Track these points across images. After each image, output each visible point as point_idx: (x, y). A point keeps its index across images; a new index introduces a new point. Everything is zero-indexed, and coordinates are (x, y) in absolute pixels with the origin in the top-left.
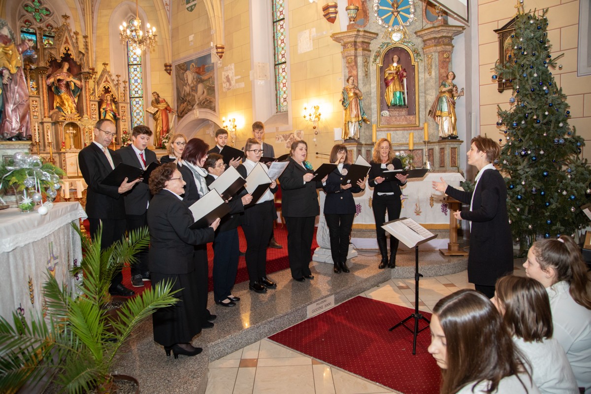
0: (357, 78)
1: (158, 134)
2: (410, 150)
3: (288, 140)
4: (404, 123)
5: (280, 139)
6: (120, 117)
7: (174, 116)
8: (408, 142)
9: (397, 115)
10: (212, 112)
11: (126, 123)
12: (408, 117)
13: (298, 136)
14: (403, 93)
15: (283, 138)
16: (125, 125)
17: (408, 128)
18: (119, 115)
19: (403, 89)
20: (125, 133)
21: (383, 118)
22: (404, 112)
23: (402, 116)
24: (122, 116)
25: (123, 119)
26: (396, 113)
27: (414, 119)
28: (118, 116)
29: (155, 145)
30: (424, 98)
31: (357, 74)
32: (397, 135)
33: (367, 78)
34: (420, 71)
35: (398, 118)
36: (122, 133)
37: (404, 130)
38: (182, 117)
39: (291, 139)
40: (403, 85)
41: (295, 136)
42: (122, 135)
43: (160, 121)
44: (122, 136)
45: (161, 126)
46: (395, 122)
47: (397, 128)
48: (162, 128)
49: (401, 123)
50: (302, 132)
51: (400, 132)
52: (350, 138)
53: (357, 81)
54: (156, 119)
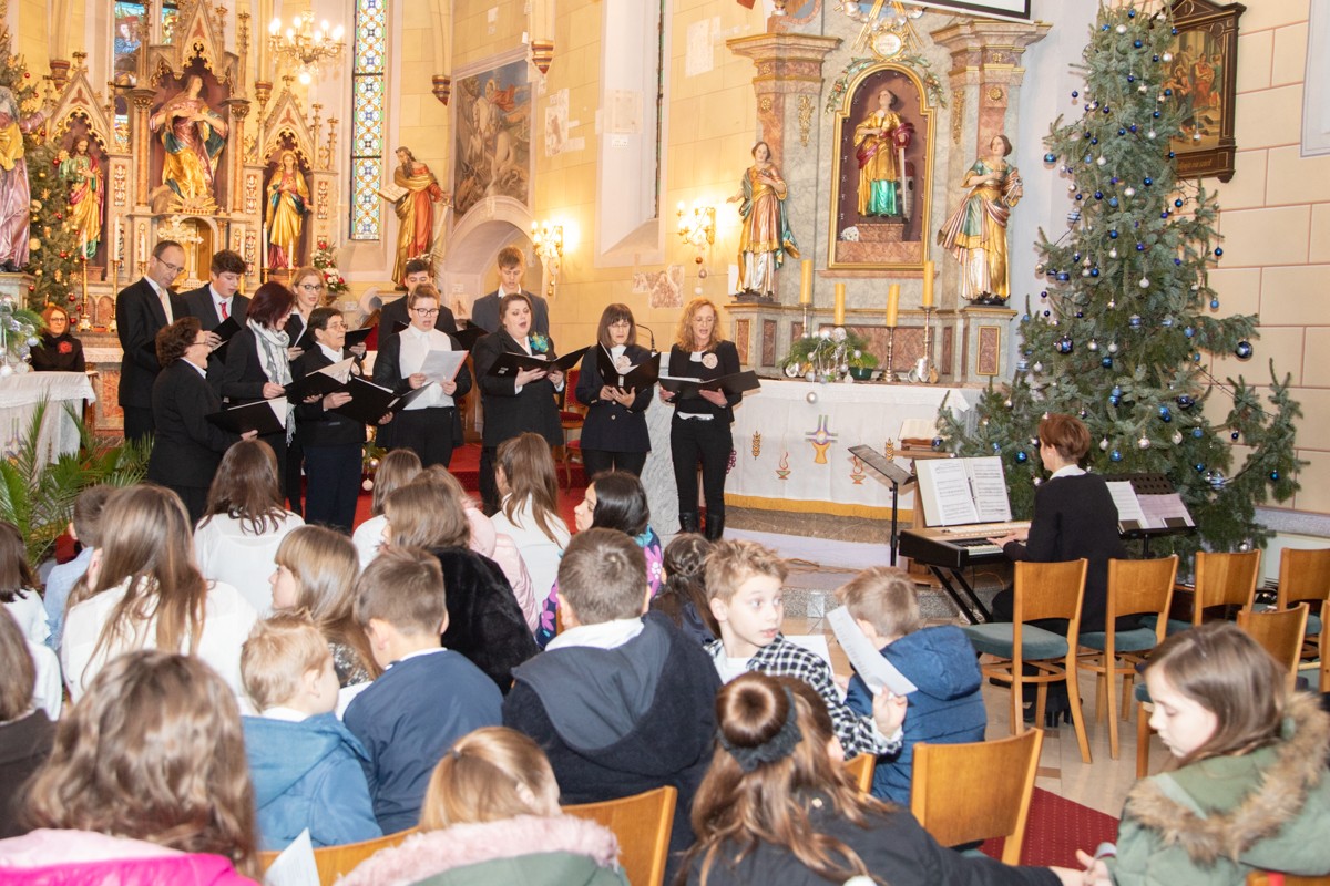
0: (782, 147)
1: (403, 252)
2: (889, 328)
3: (656, 288)
4: (894, 260)
5: (641, 285)
6: (314, 208)
7: (446, 209)
8: (884, 307)
9: (876, 237)
10: (521, 206)
11: (328, 223)
12: (904, 244)
13: (674, 280)
14: (898, 185)
15: (646, 283)
16: (323, 228)
17: (898, 273)
18: (311, 203)
19: (898, 174)
20: (323, 246)
21: (842, 245)
22: (894, 230)
23: (887, 241)
24: (320, 206)
25: (319, 213)
26: (874, 233)
27: (917, 251)
28: (308, 206)
29: (396, 281)
30: (944, 198)
31: (782, 137)
32: (874, 288)
33: (806, 146)
34: (939, 130)
35: (879, 246)
36: (315, 246)
37: (891, 277)
38: (463, 213)
39: (661, 284)
40: (897, 164)
41: (670, 279)
42: (315, 253)
43: (410, 222)
44: (313, 255)
45: (412, 234)
46: (872, 255)
47: (874, 270)
48: (415, 238)
49: (886, 259)
50: (683, 270)
51: (880, 283)
52: (748, 290)
53: (782, 153)
54: (402, 216)
